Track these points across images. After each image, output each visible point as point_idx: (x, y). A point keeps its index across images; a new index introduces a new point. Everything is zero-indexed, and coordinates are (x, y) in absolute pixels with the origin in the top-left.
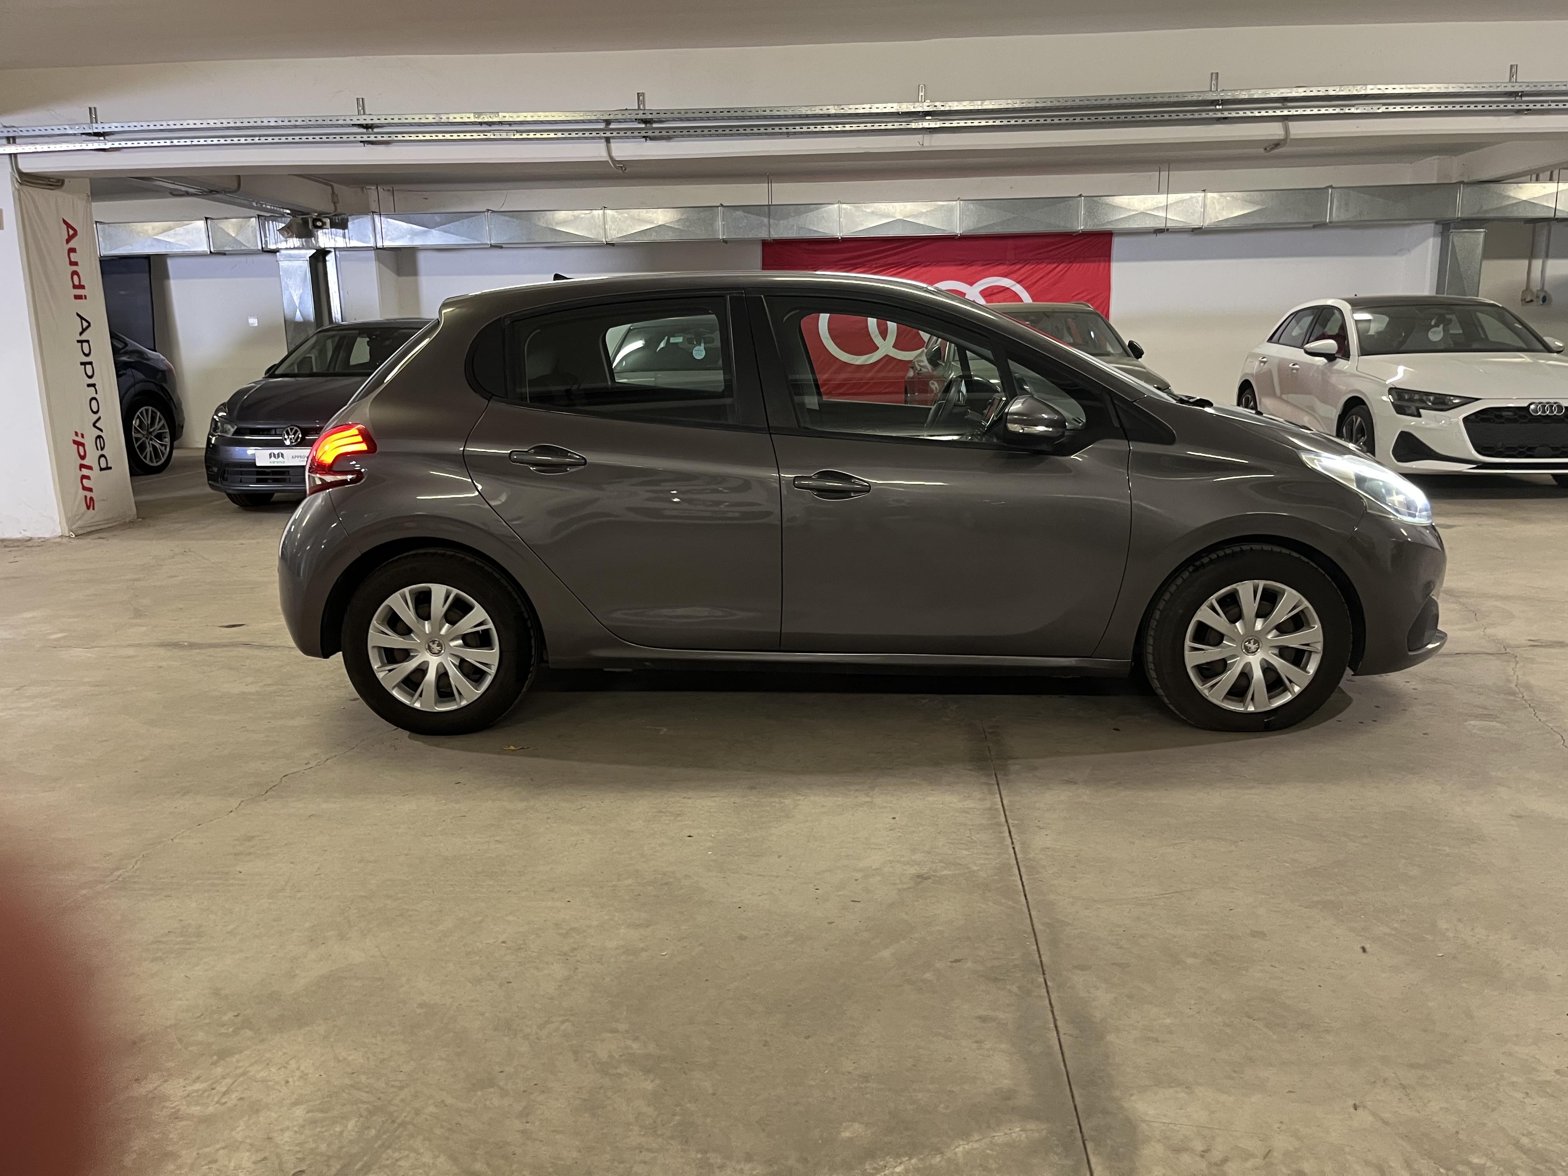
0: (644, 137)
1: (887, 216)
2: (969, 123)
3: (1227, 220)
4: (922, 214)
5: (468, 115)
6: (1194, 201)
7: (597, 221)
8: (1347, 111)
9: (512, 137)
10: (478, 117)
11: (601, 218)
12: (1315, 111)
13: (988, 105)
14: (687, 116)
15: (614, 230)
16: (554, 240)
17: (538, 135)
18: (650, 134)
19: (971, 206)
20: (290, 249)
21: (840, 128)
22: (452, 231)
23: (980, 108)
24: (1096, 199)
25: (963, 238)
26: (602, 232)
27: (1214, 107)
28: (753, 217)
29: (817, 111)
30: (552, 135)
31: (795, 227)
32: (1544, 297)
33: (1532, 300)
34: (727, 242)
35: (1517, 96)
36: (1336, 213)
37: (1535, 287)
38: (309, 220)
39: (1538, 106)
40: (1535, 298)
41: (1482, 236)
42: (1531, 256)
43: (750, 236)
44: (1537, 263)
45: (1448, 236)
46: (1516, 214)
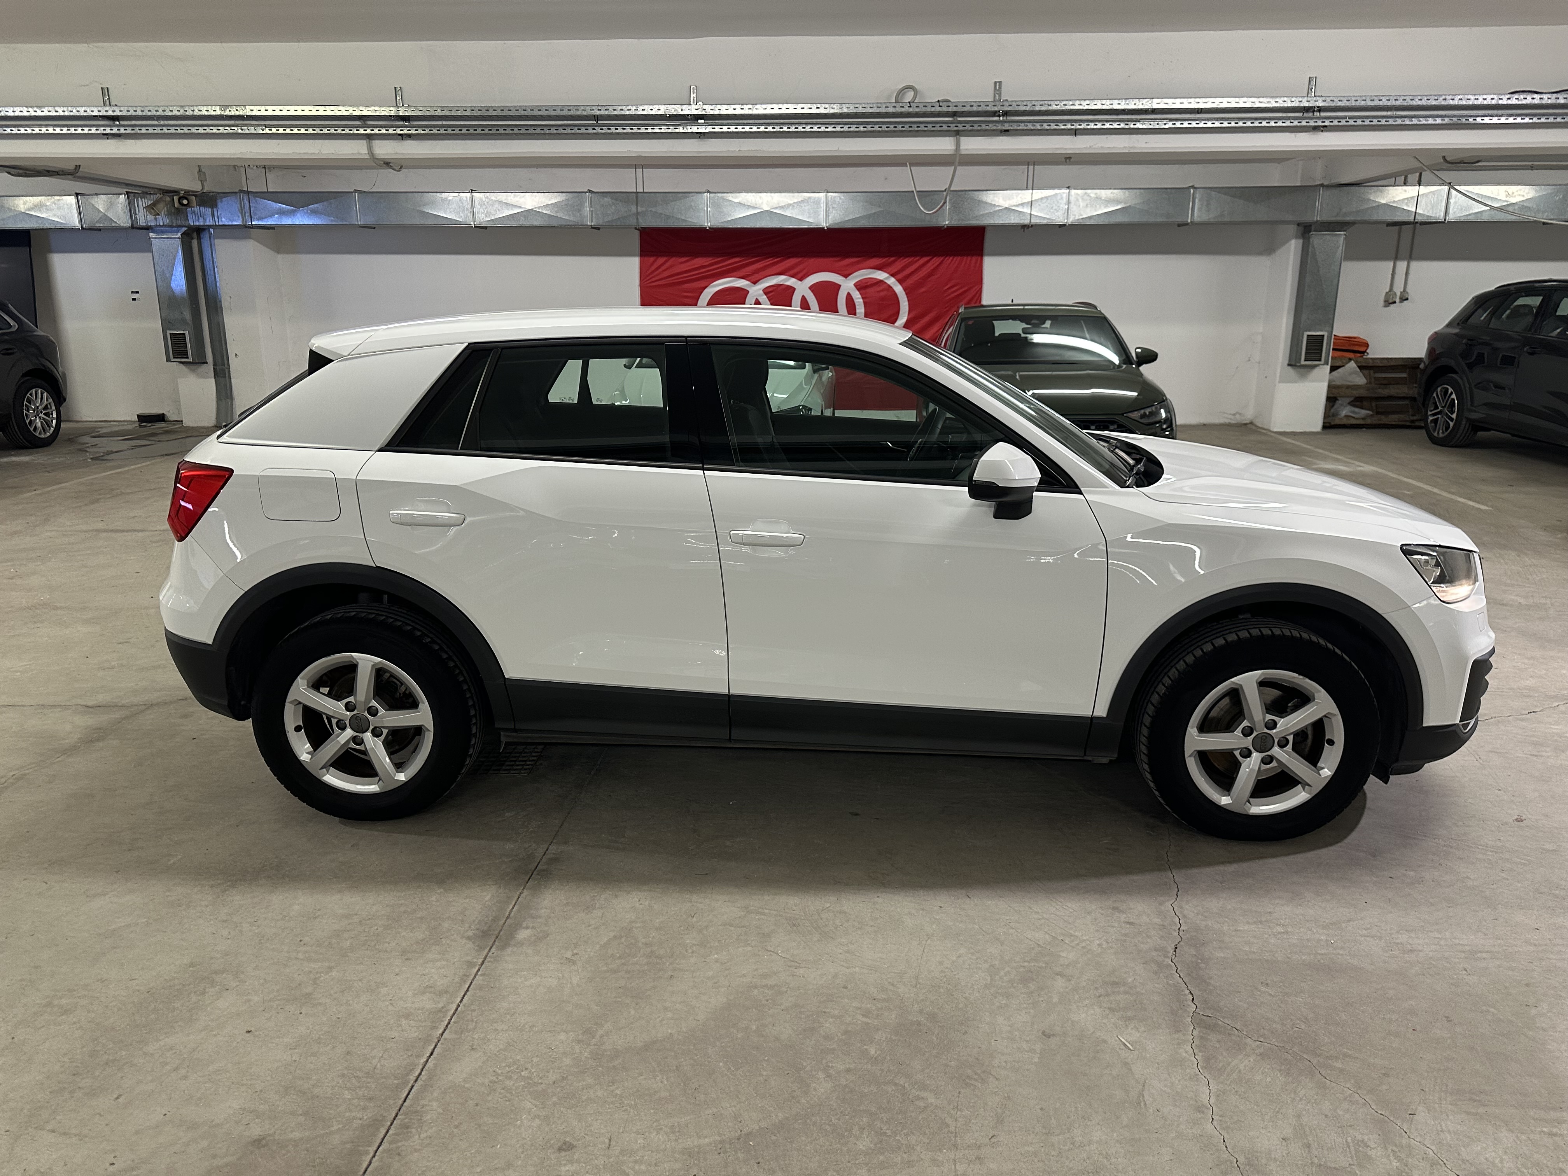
0: (402, 135)
1: (754, 207)
2: (740, 129)
3: (1090, 218)
4: (789, 205)
5: (213, 108)
6: (1059, 197)
7: (465, 204)
8: (1132, 126)
9: (261, 132)
10: (225, 111)
11: (469, 200)
13: (760, 110)
14: (445, 113)
16: (423, 222)
17: (288, 131)
18: (405, 131)
19: (838, 199)
22: (320, 211)
23: (750, 112)
24: (960, 193)
25: (832, 231)
26: (470, 216)
27: (996, 118)
28: (620, 203)
30: (304, 131)
31: (663, 216)
32: (1407, 299)
33: (1395, 302)
34: (598, 229)
35: (1314, 111)
36: (1198, 213)
37: (1398, 289)
38: (176, 198)
39: (1335, 123)
40: (1398, 300)
41: (1342, 239)
42: (1396, 258)
43: (619, 223)
44: (1402, 265)
45: (1309, 238)
46: (1375, 218)
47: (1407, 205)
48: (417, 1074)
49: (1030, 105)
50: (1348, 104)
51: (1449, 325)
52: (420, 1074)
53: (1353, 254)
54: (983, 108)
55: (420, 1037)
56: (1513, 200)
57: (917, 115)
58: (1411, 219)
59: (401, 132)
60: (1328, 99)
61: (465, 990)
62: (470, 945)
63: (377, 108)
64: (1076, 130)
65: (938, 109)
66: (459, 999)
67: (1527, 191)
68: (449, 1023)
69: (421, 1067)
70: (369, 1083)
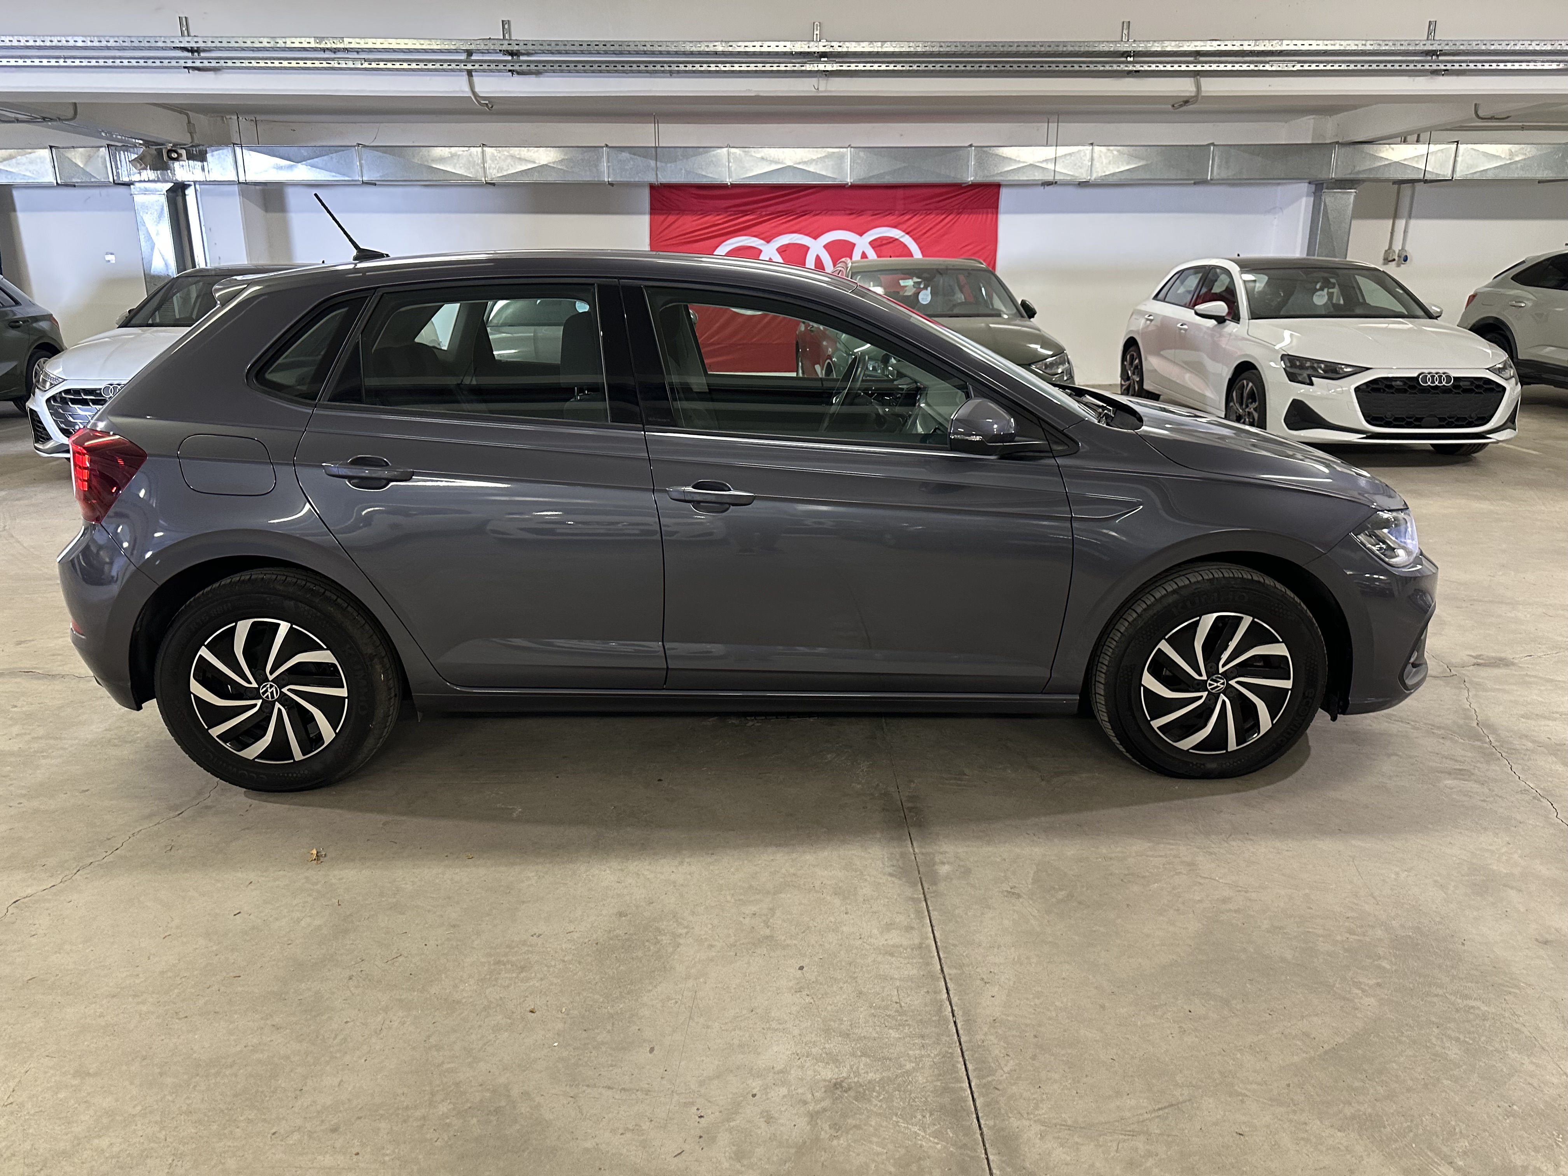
0: (510, 71)
1: (777, 162)
2: (868, 67)
3: (1113, 174)
4: (811, 161)
5: (308, 40)
6: (1082, 154)
7: (476, 159)
8: (1261, 68)
9: (360, 66)
10: (320, 43)
11: (480, 155)
12: (1229, 67)
13: (889, 48)
14: (558, 48)
15: (494, 168)
16: (430, 178)
17: (389, 65)
18: (517, 67)
19: (862, 154)
20: (144, 181)
21: (728, 67)
22: (320, 165)
23: (880, 50)
24: (985, 149)
25: (854, 187)
26: (481, 171)
27: (1124, 59)
28: (639, 158)
29: (703, 48)
30: (405, 66)
31: (683, 171)
32: (1405, 258)
33: (1394, 260)
34: (617, 185)
36: (1217, 170)
37: (1397, 248)
38: (164, 151)
40: (1396, 258)
41: (1352, 197)
42: (1396, 217)
43: (637, 180)
44: (1401, 224)
45: (1322, 196)
46: (1387, 175)
47: (1417, 162)
56: (1516, 159)
58: (1421, 176)
59: (511, 68)
61: (929, 925)
62: (897, 882)
66: (931, 936)
67: (1525, 150)
68: (940, 959)
70: (907, 1020)
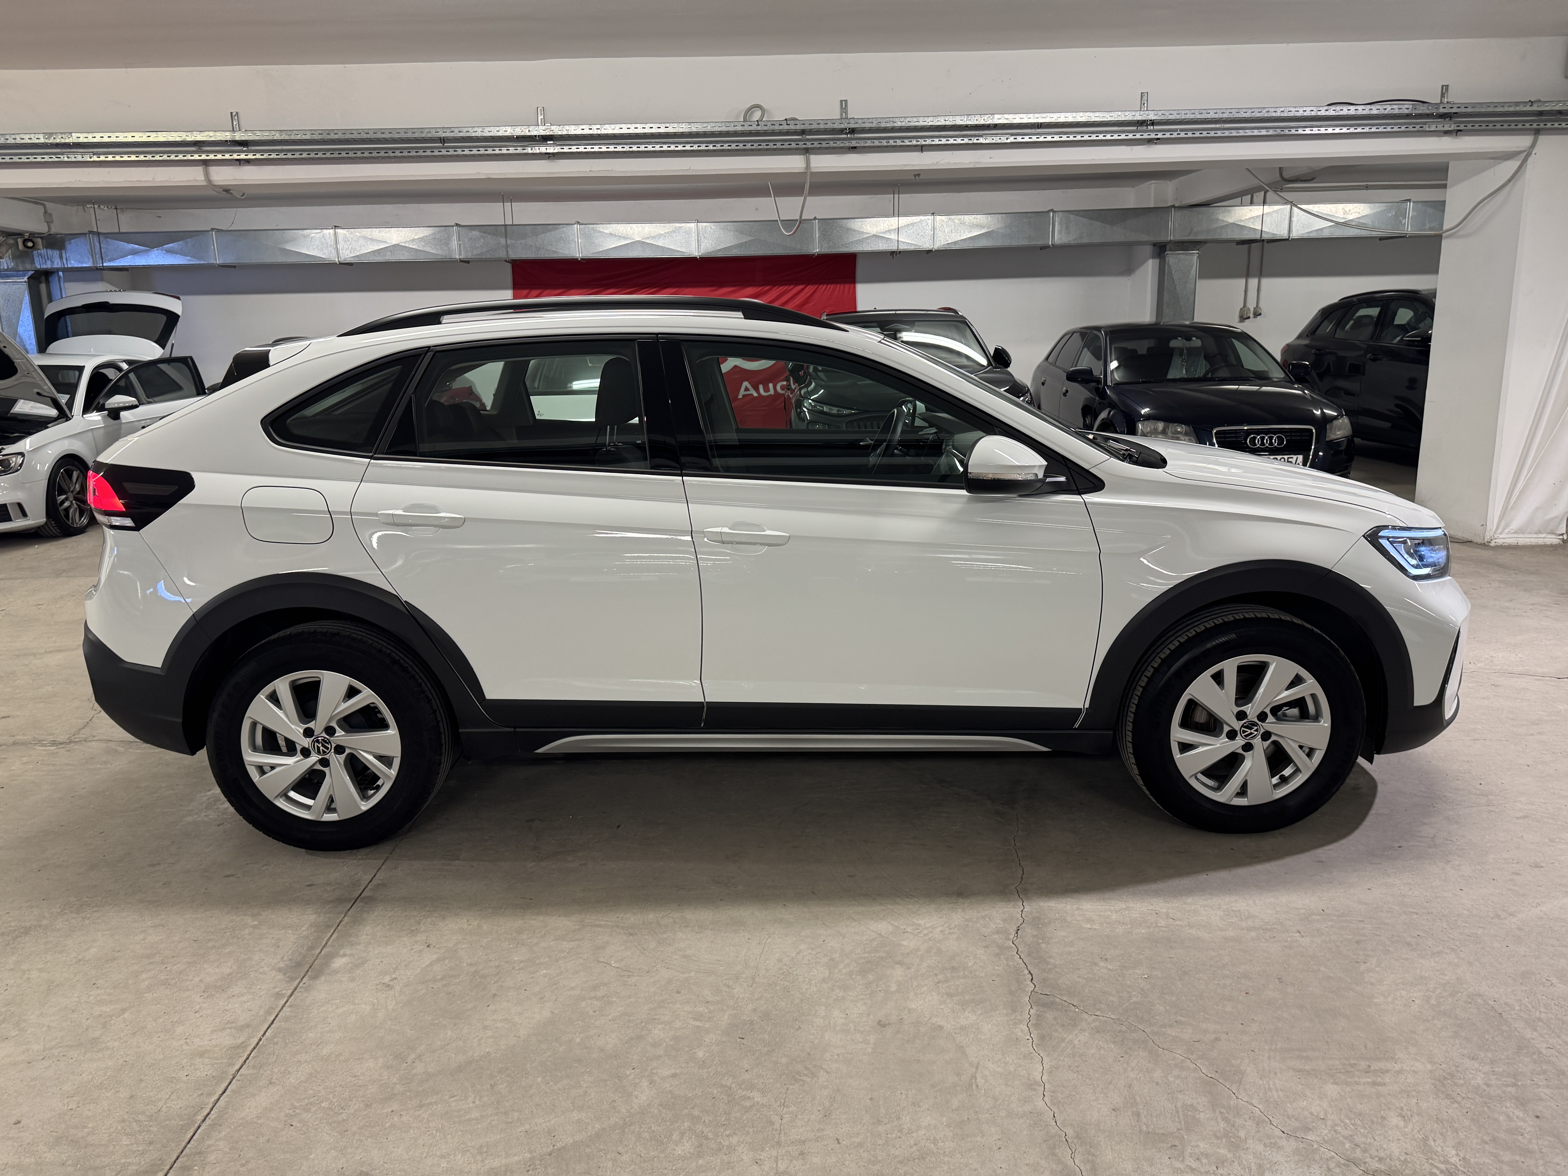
1: (625, 238)
2: (589, 149)
3: (958, 242)
4: (661, 235)
5: (36, 135)
6: (924, 223)
7: (329, 241)
8: (975, 141)
11: (333, 238)
15: (347, 249)
16: (285, 260)
18: (243, 156)
19: (709, 228)
20: (4, 270)
22: (176, 250)
23: (599, 132)
24: (830, 221)
26: (334, 252)
28: (488, 236)
31: (534, 247)
32: (1260, 314)
33: (1249, 318)
34: (467, 262)
35: (1147, 125)
36: (1058, 236)
37: (1251, 305)
38: (20, 241)
39: (1168, 135)
40: (1251, 315)
41: (1195, 258)
42: (1248, 275)
43: (488, 256)
44: (1253, 282)
45: (1164, 258)
46: (1224, 236)
47: (1253, 223)
48: (205, 1114)
49: (875, 122)
50: (1178, 117)
51: (1300, 337)
52: (208, 1114)
53: (1207, 272)
54: (830, 126)
55: (214, 1074)
56: (1350, 217)
57: (765, 133)
58: (1258, 237)
59: (238, 157)
60: (1160, 113)
61: (270, 1023)
62: (280, 976)
63: (211, 134)
64: (922, 146)
65: (786, 127)
66: (262, 1033)
67: (1362, 208)
68: (248, 1058)
69: (210, 1106)
70: (150, 1126)
